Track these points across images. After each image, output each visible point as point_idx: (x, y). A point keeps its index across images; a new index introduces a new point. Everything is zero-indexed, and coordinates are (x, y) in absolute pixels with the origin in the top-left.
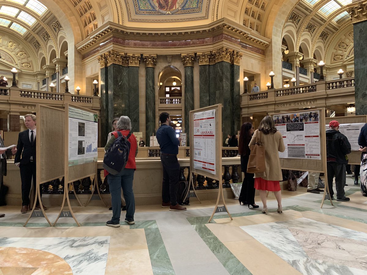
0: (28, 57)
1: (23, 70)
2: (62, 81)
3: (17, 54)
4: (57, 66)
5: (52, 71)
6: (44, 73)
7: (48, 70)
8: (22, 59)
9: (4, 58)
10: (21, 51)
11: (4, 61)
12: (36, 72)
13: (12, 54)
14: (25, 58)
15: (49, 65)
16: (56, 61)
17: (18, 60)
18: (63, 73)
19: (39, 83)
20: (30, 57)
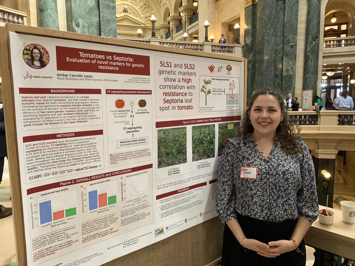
0: (151, 10)
1: (147, 25)
2: (189, 31)
3: (141, 8)
4: (171, 24)
5: (165, 30)
6: (167, 26)
7: (162, 29)
8: (146, 13)
9: (130, 12)
10: (145, 4)
11: (131, 16)
12: (159, 26)
13: (137, 8)
14: (148, 11)
15: (163, 23)
16: (170, 18)
17: (143, 14)
18: (190, 23)
19: (162, 37)
20: (153, 10)
